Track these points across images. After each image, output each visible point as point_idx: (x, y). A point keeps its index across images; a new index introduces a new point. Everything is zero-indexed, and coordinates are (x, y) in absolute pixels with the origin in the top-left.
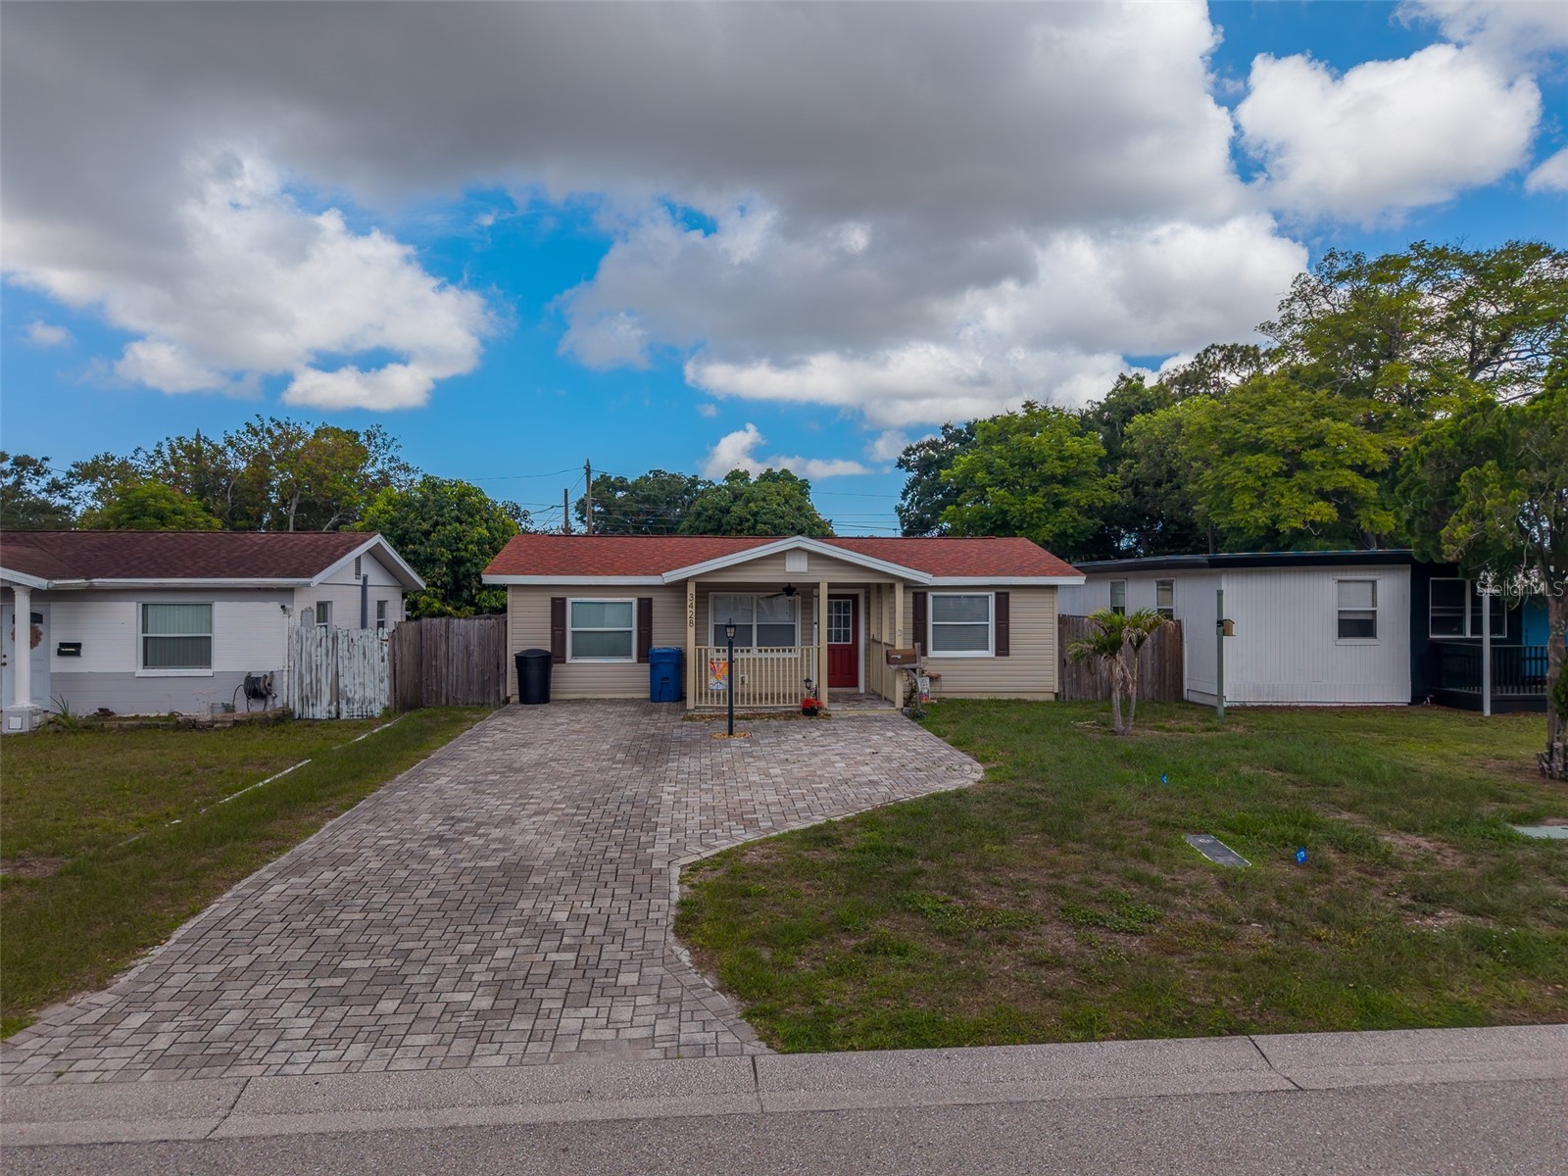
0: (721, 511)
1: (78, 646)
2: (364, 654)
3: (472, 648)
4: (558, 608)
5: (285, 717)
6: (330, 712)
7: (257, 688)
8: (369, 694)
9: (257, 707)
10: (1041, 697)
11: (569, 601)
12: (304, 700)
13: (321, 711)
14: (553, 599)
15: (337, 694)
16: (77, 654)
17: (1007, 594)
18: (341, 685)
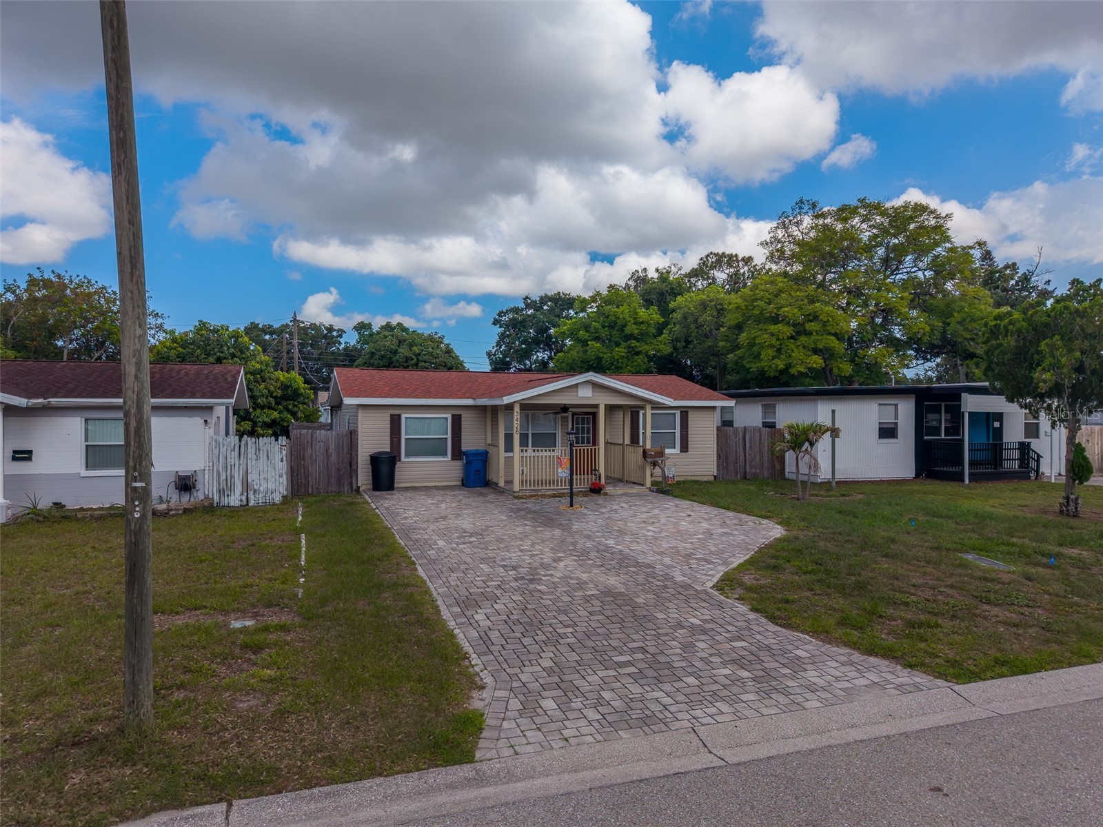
0: (391, 352)
1: (30, 452)
2: (268, 456)
3: (331, 451)
4: (395, 422)
5: (210, 508)
6: (241, 500)
7: (185, 484)
8: (271, 486)
9: (185, 498)
10: (706, 479)
11: (403, 417)
12: (221, 492)
13: (234, 500)
14: (392, 415)
15: (247, 486)
16: (29, 459)
17: (687, 412)
18: (250, 480)
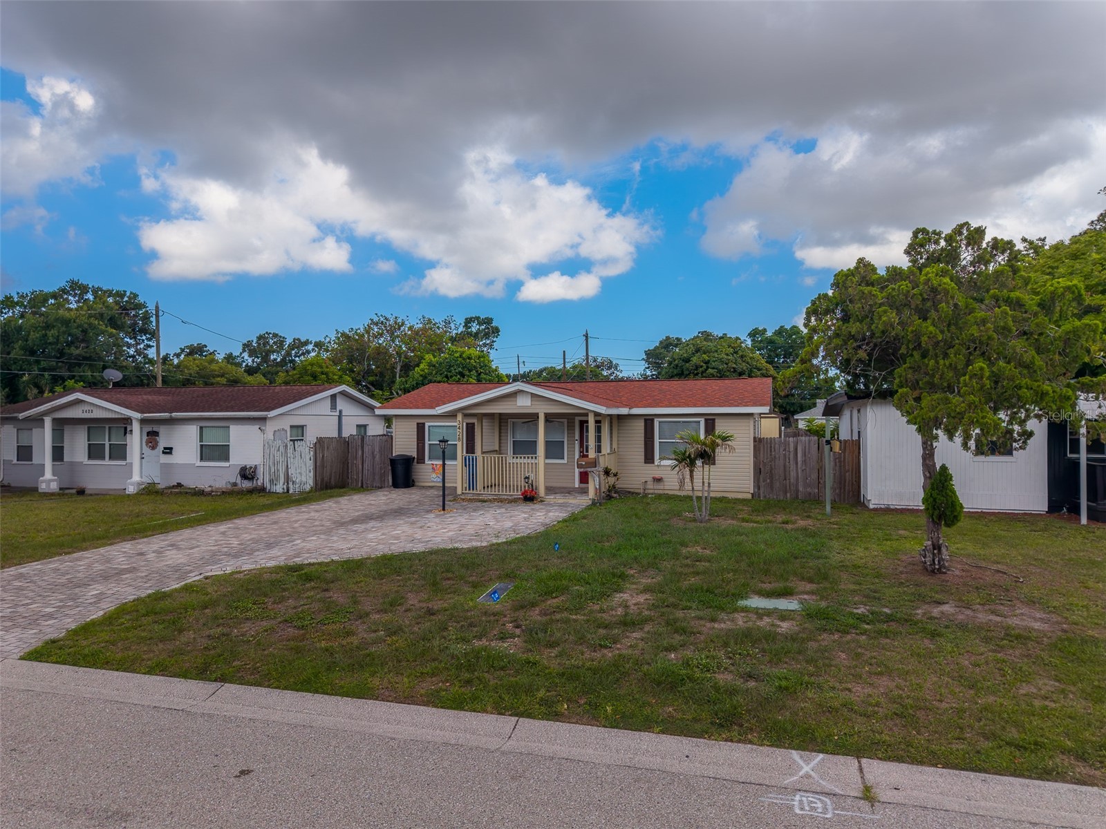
1: (171, 449)
2: (301, 455)
3: (376, 453)
4: (421, 428)
5: (262, 490)
6: (283, 489)
7: (247, 473)
8: (304, 479)
9: (247, 484)
10: (740, 496)
11: (427, 425)
12: (271, 481)
13: (279, 488)
14: (418, 424)
15: (287, 479)
16: (170, 453)
17: (714, 420)
18: (290, 474)
